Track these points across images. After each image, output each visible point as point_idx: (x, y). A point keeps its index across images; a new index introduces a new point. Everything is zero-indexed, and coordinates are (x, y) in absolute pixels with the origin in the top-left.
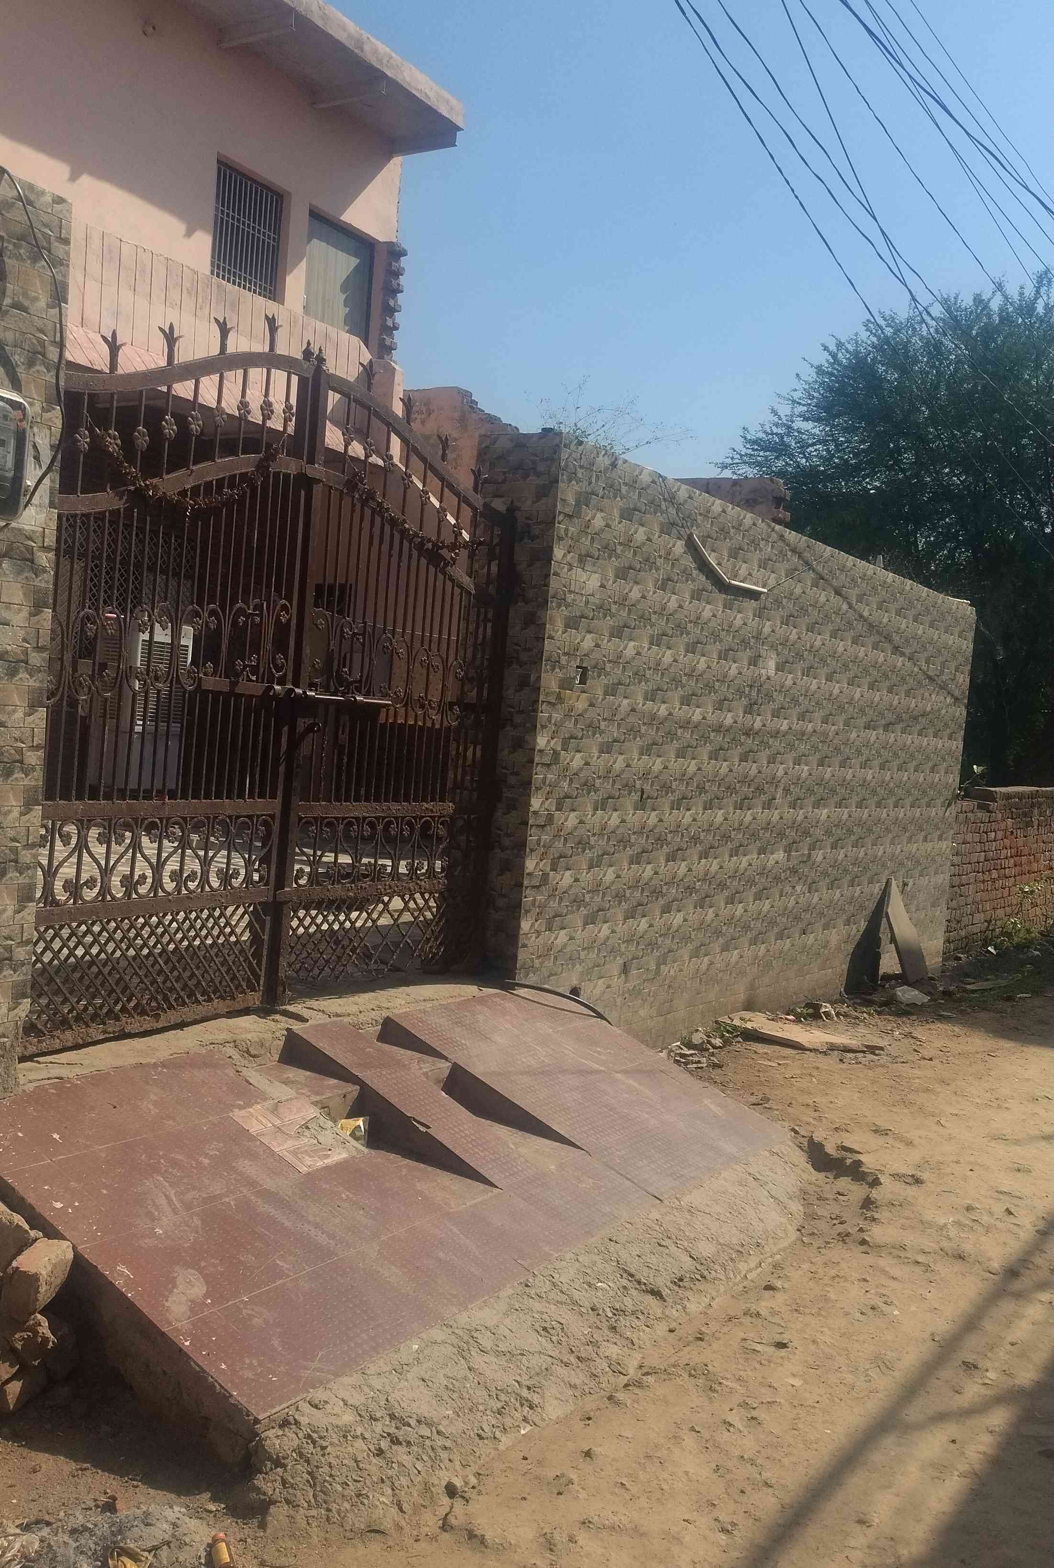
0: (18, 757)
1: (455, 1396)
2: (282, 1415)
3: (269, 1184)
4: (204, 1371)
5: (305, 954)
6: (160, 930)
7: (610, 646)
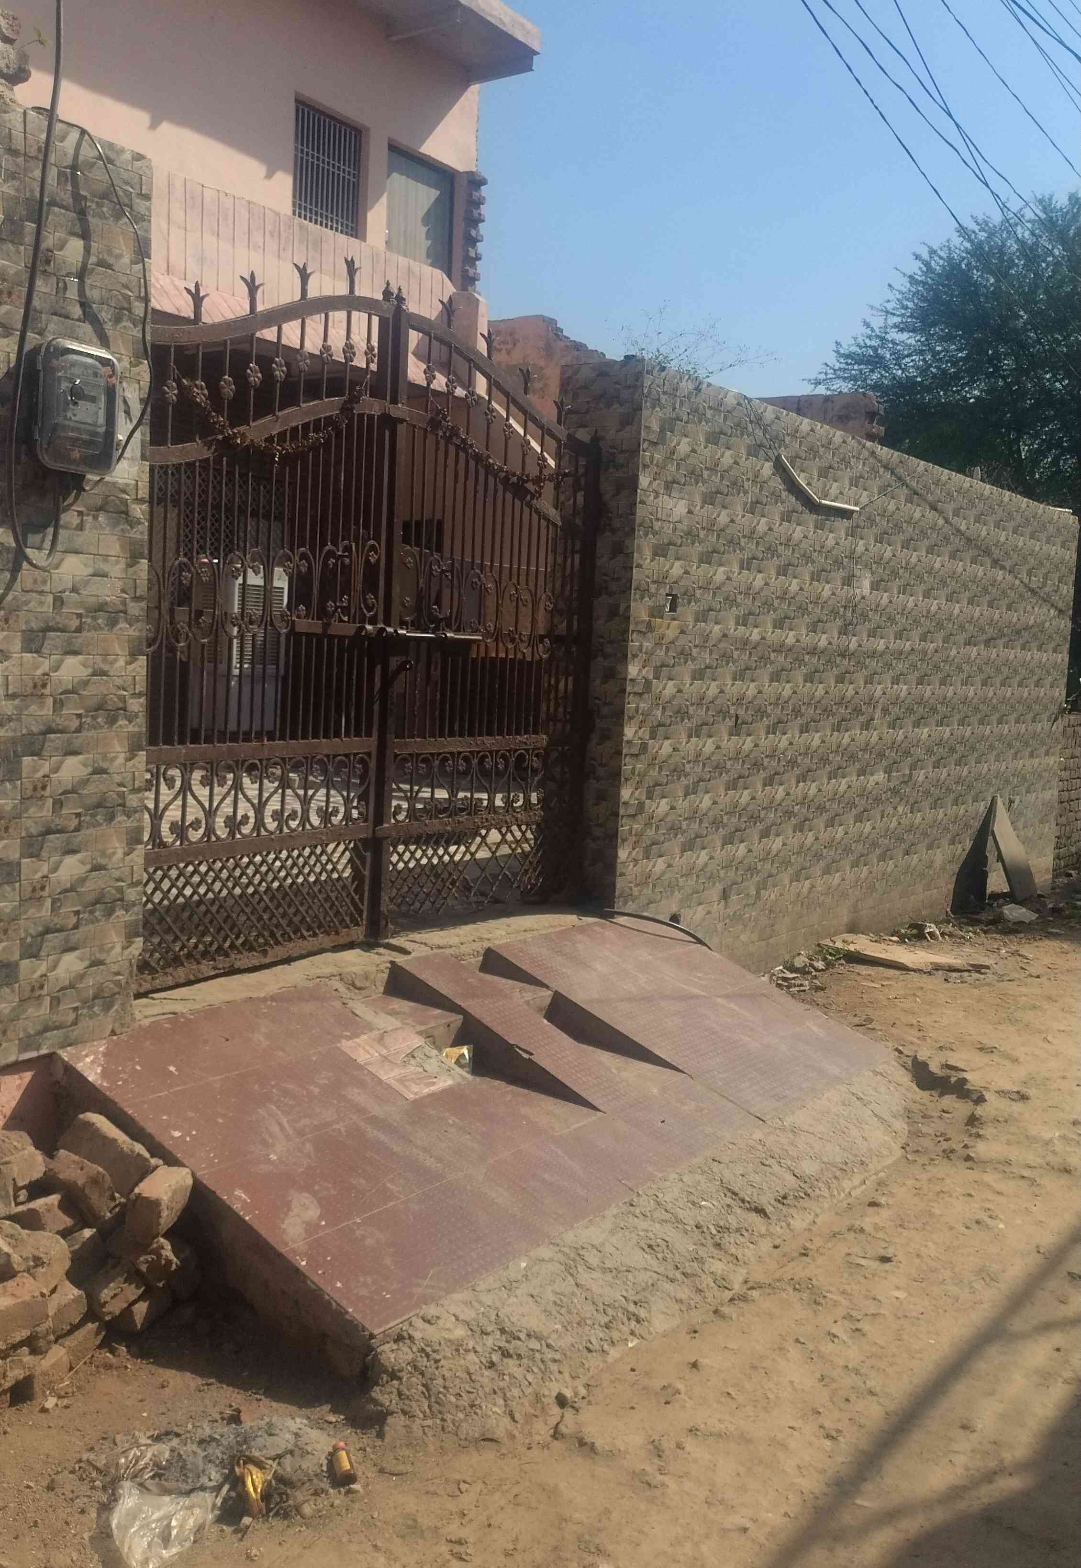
0: (121, 705)
1: (563, 1311)
2: (397, 1330)
3: (377, 1110)
4: (321, 1290)
5: (406, 889)
6: (264, 869)
7: (699, 572)
